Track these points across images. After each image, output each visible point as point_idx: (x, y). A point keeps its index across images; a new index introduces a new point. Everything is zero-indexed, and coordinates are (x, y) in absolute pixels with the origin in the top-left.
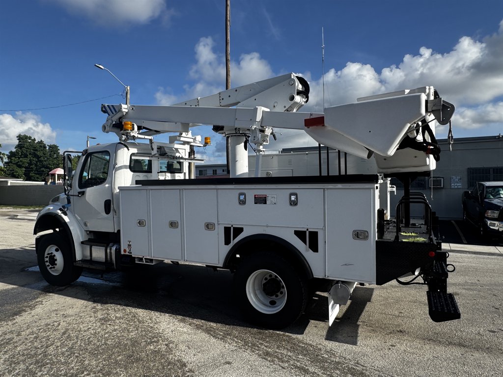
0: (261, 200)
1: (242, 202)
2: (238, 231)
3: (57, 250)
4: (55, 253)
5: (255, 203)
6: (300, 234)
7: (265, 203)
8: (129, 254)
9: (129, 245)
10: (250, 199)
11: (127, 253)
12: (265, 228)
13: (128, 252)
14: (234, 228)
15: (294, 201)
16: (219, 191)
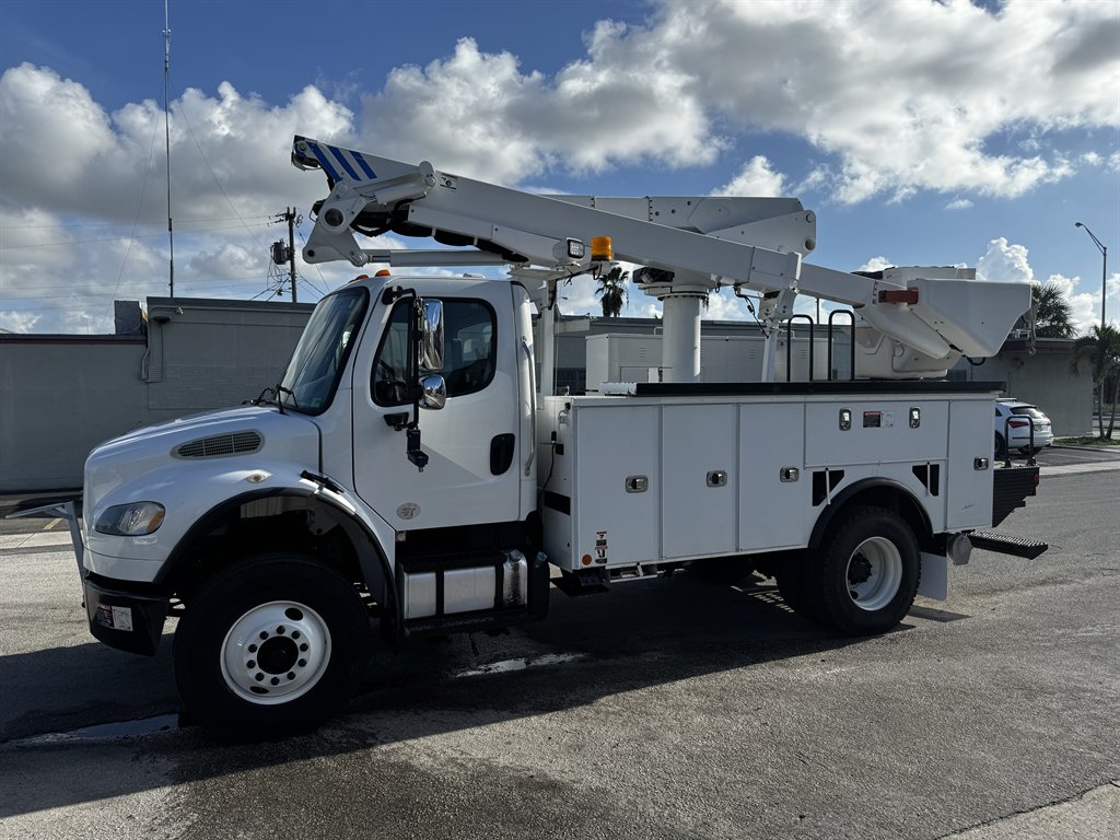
0: (872, 421)
1: (845, 426)
2: (837, 476)
3: (294, 615)
4: (292, 625)
5: (865, 426)
6: (919, 471)
7: (879, 426)
8: (598, 565)
9: (601, 543)
10: (858, 421)
11: (593, 564)
12: (876, 467)
13: (597, 561)
14: (830, 472)
15: (916, 420)
16: (808, 406)
